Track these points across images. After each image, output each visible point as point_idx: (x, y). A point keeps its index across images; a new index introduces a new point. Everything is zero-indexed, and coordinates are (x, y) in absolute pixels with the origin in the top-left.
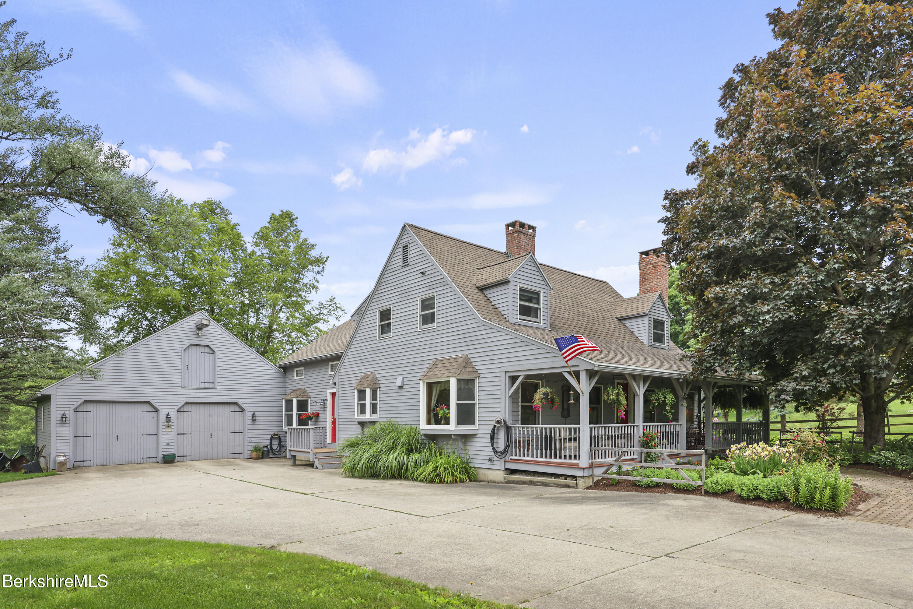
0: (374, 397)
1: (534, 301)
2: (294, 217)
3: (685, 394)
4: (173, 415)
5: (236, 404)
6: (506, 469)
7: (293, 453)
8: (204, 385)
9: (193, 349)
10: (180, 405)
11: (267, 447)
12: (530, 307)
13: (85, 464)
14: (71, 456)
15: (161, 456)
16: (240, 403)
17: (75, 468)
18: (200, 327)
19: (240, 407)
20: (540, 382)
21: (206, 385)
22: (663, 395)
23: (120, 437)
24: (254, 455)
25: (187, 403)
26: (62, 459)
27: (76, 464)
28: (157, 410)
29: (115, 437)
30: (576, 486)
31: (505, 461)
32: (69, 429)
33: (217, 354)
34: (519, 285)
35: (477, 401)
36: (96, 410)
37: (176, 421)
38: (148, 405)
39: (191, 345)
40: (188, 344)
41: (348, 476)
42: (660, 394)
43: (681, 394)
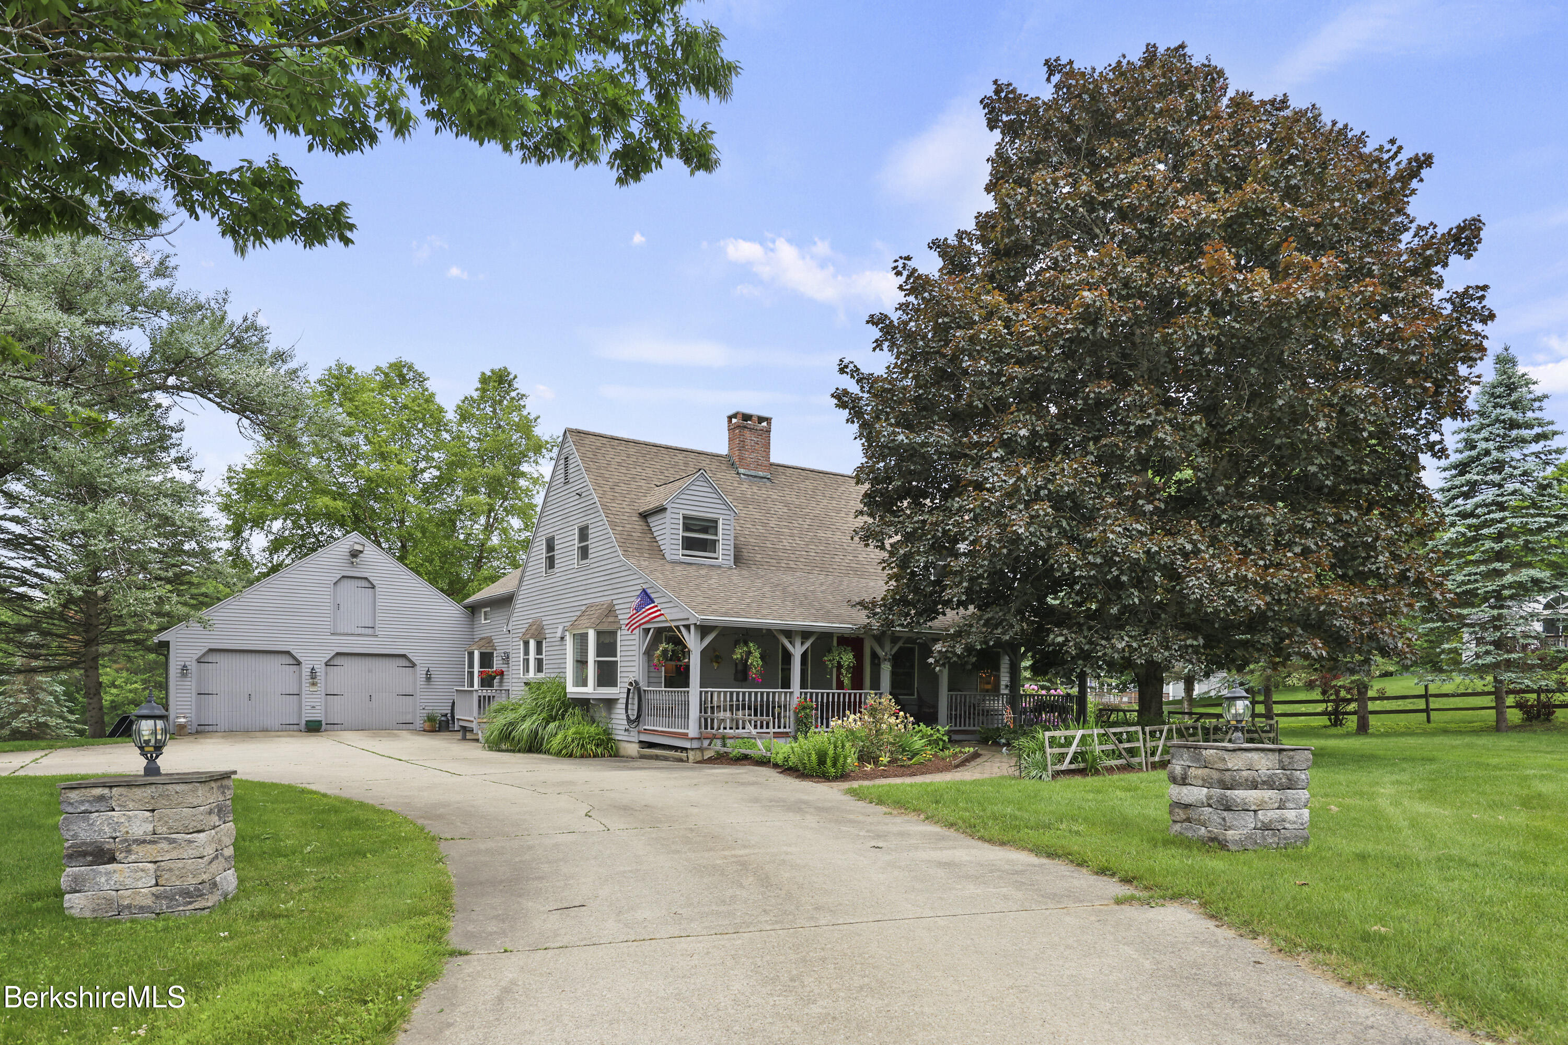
0: (539, 651)
1: (711, 532)
2: (511, 377)
3: (887, 654)
4: (320, 669)
5: (404, 656)
6: (640, 742)
7: (462, 723)
8: (360, 631)
9: (346, 582)
10: (329, 657)
11: (446, 715)
12: (708, 540)
13: (210, 728)
14: (194, 718)
15: (303, 722)
16: (410, 656)
17: (197, 732)
18: (355, 554)
19: (410, 661)
21: (364, 631)
22: (839, 655)
23: (253, 697)
24: (427, 726)
25: (338, 654)
26: (182, 720)
27: (200, 728)
28: (299, 663)
29: (247, 696)
30: (687, 761)
31: (639, 732)
32: (191, 684)
33: (377, 589)
34: (682, 512)
35: (618, 659)
36: (224, 661)
37: (323, 678)
38: (287, 656)
39: (343, 577)
40: (339, 576)
41: (491, 749)
42: (836, 654)
43: (881, 654)
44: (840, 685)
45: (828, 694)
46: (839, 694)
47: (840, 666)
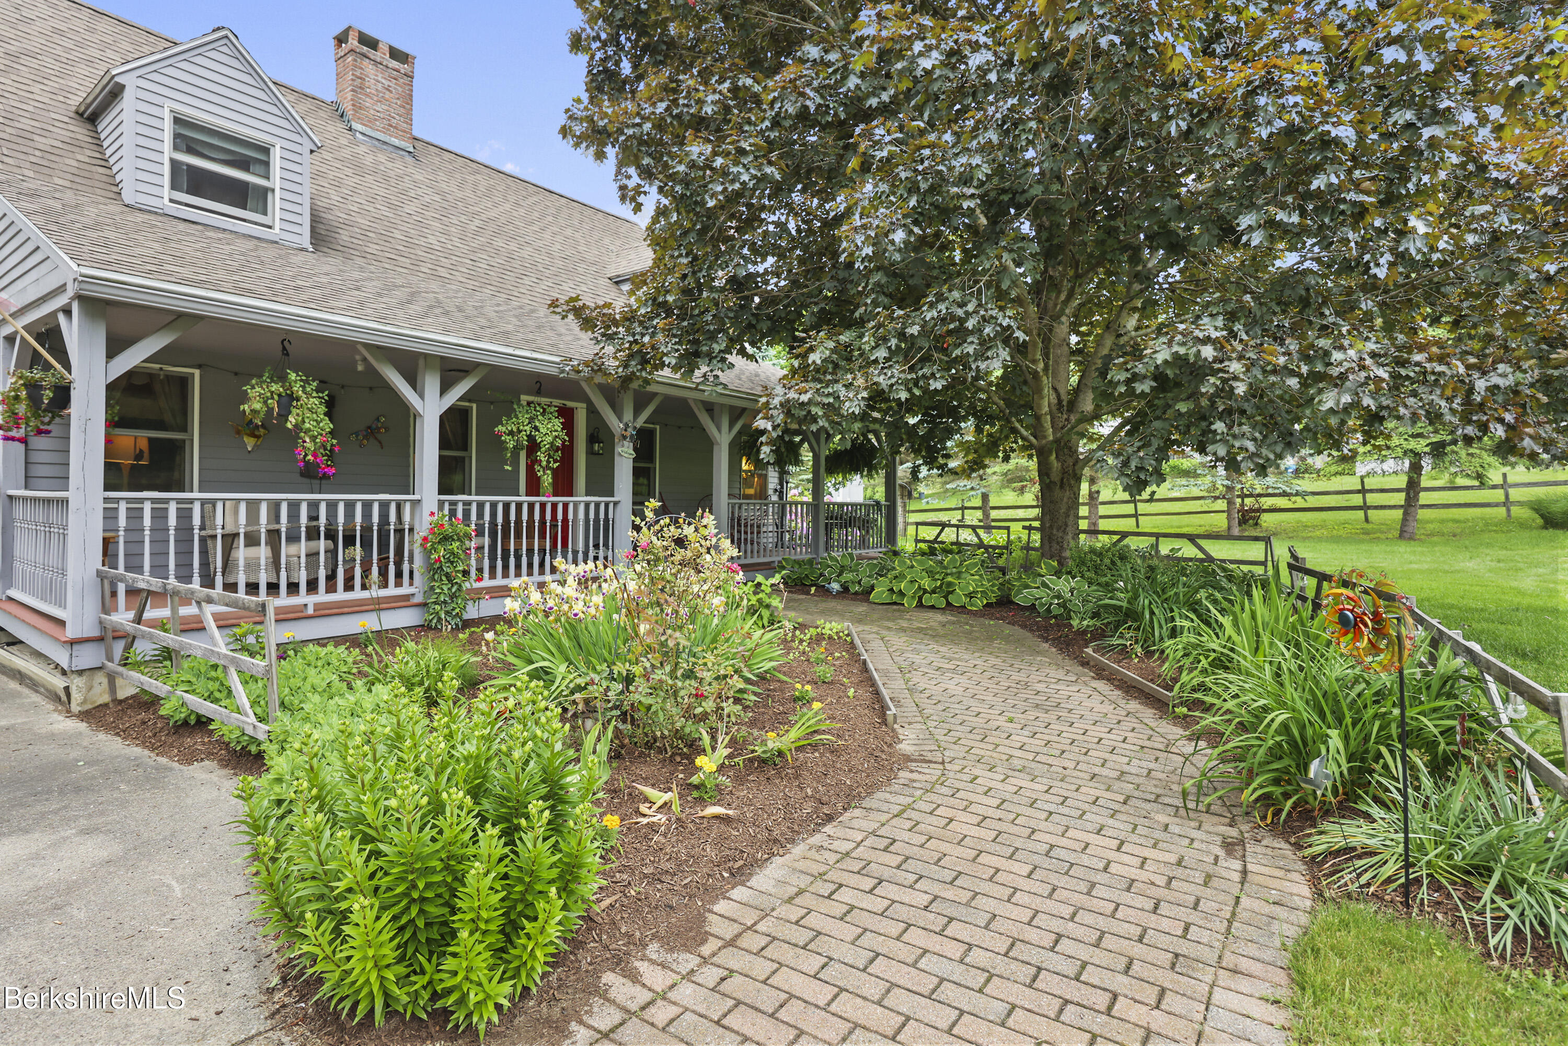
1: (259, 169)
3: (627, 426)
12: (246, 184)
20: (197, 373)
22: (531, 420)
30: (69, 704)
34: (168, 104)
42: (524, 418)
43: (616, 425)
44: (534, 487)
45: (507, 506)
46: (531, 506)
47: (533, 446)
